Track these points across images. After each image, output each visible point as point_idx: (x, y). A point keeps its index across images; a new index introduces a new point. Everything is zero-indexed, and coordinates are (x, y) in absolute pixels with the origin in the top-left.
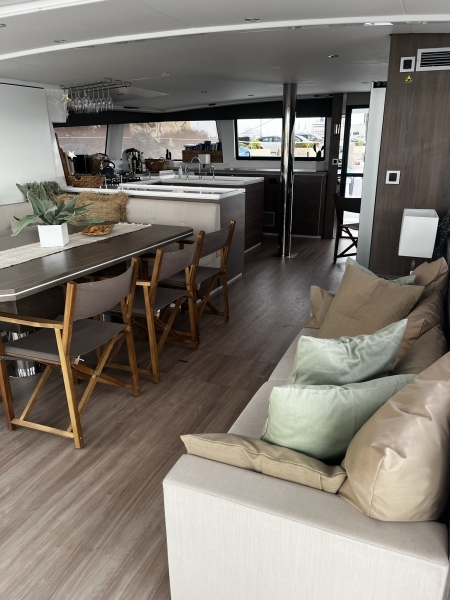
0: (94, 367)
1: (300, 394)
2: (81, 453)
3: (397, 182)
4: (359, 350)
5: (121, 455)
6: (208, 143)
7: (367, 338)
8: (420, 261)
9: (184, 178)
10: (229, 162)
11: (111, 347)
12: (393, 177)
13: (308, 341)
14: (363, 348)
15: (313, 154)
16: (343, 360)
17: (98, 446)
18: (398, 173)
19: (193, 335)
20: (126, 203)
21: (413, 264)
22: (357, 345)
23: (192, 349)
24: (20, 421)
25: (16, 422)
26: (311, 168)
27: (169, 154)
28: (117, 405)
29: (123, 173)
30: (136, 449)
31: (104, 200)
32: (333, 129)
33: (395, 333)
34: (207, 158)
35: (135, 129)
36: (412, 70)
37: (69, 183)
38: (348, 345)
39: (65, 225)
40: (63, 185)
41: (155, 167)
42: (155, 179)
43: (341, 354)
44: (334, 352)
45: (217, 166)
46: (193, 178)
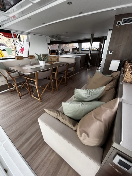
0: (44, 88)
1: (69, 105)
2: (41, 103)
3: (112, 54)
4: (91, 93)
5: (47, 104)
6: (77, 48)
7: (94, 90)
8: (114, 71)
9: (71, 54)
10: (80, 51)
11: (48, 84)
12: (111, 52)
13: (77, 90)
14: (92, 93)
15: (96, 50)
16: (86, 95)
17: (44, 102)
18: (112, 51)
19: (66, 83)
20: (59, 58)
21: (112, 72)
22: (90, 92)
23: (66, 86)
24: (32, 96)
25: (31, 96)
26: (95, 53)
27: (69, 50)
28: (49, 95)
29: (60, 53)
30: (50, 104)
31: (55, 58)
32: (101, 44)
33: (101, 90)
34: (76, 50)
35: (64, 45)
36: (120, 25)
37: (50, 54)
38: (88, 91)
39: (44, 61)
40: (49, 55)
41: (66, 52)
42: (66, 54)
43: (85, 94)
44: (84, 93)
45: (78, 52)
46: (73, 54)
